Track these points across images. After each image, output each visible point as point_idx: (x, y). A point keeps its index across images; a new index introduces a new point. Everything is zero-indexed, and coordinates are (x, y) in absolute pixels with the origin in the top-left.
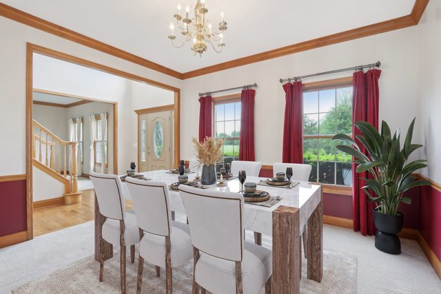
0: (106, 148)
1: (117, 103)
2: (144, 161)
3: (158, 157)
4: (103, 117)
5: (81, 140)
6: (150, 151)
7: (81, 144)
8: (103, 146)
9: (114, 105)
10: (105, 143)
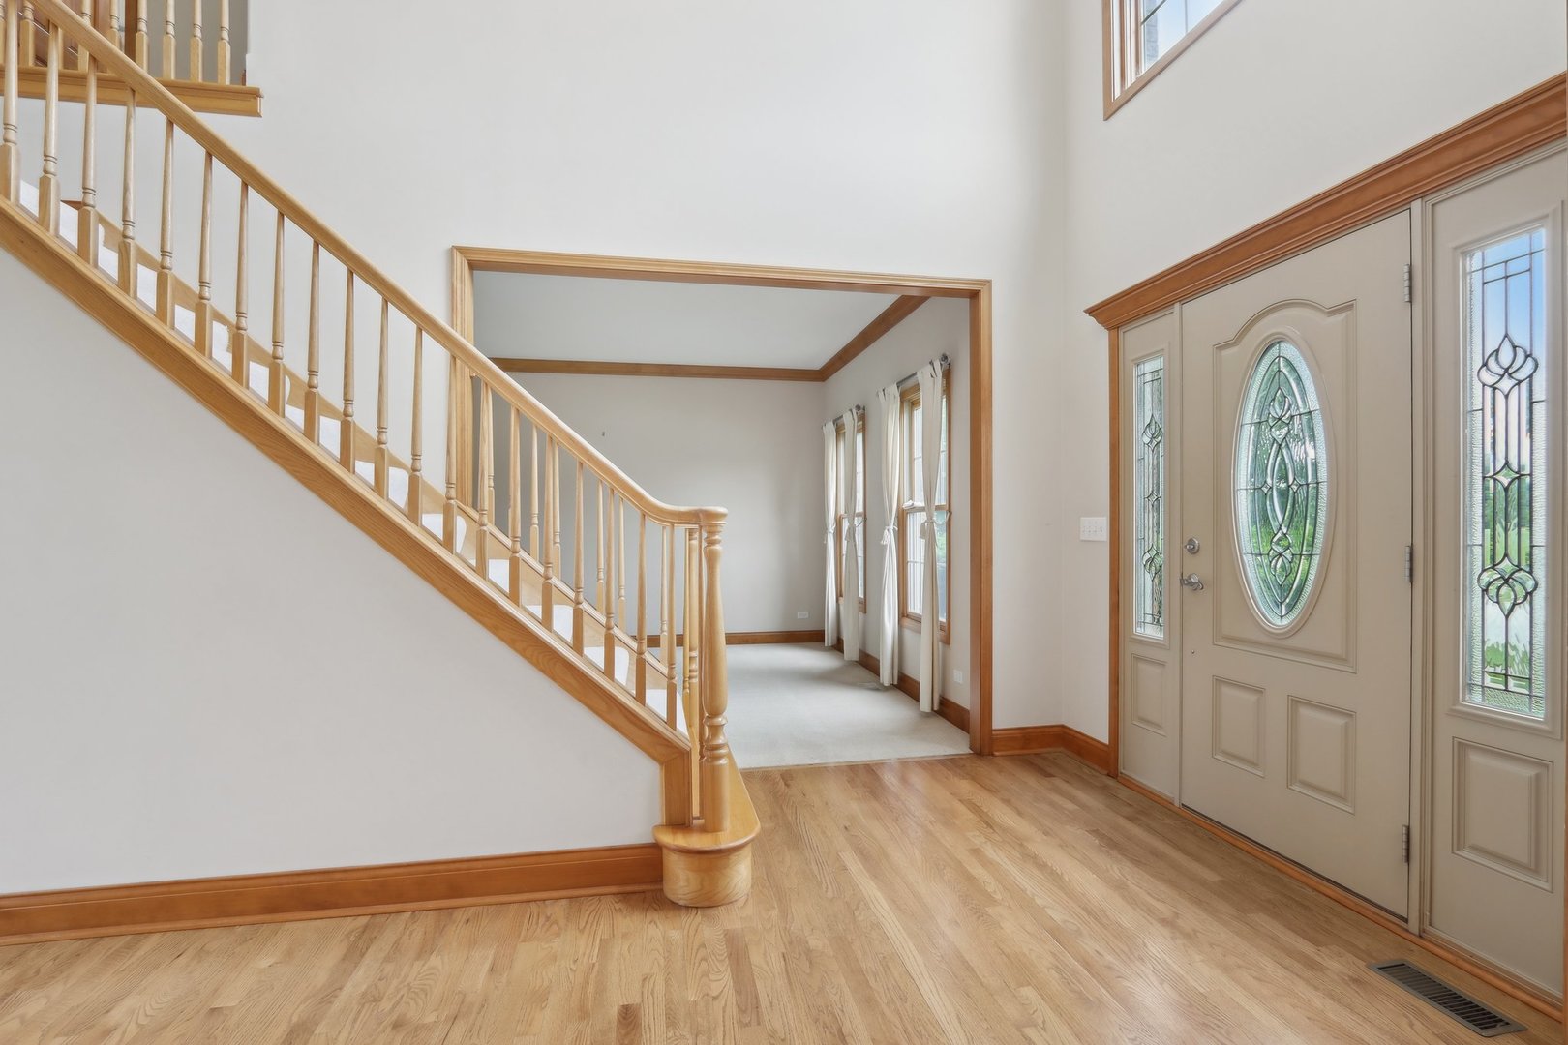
0: (941, 540)
1: (987, 283)
2: (1151, 632)
3: (1279, 621)
4: (930, 384)
5: (860, 508)
6: (1199, 568)
7: (858, 521)
8: (928, 534)
9: (973, 296)
10: (940, 519)
